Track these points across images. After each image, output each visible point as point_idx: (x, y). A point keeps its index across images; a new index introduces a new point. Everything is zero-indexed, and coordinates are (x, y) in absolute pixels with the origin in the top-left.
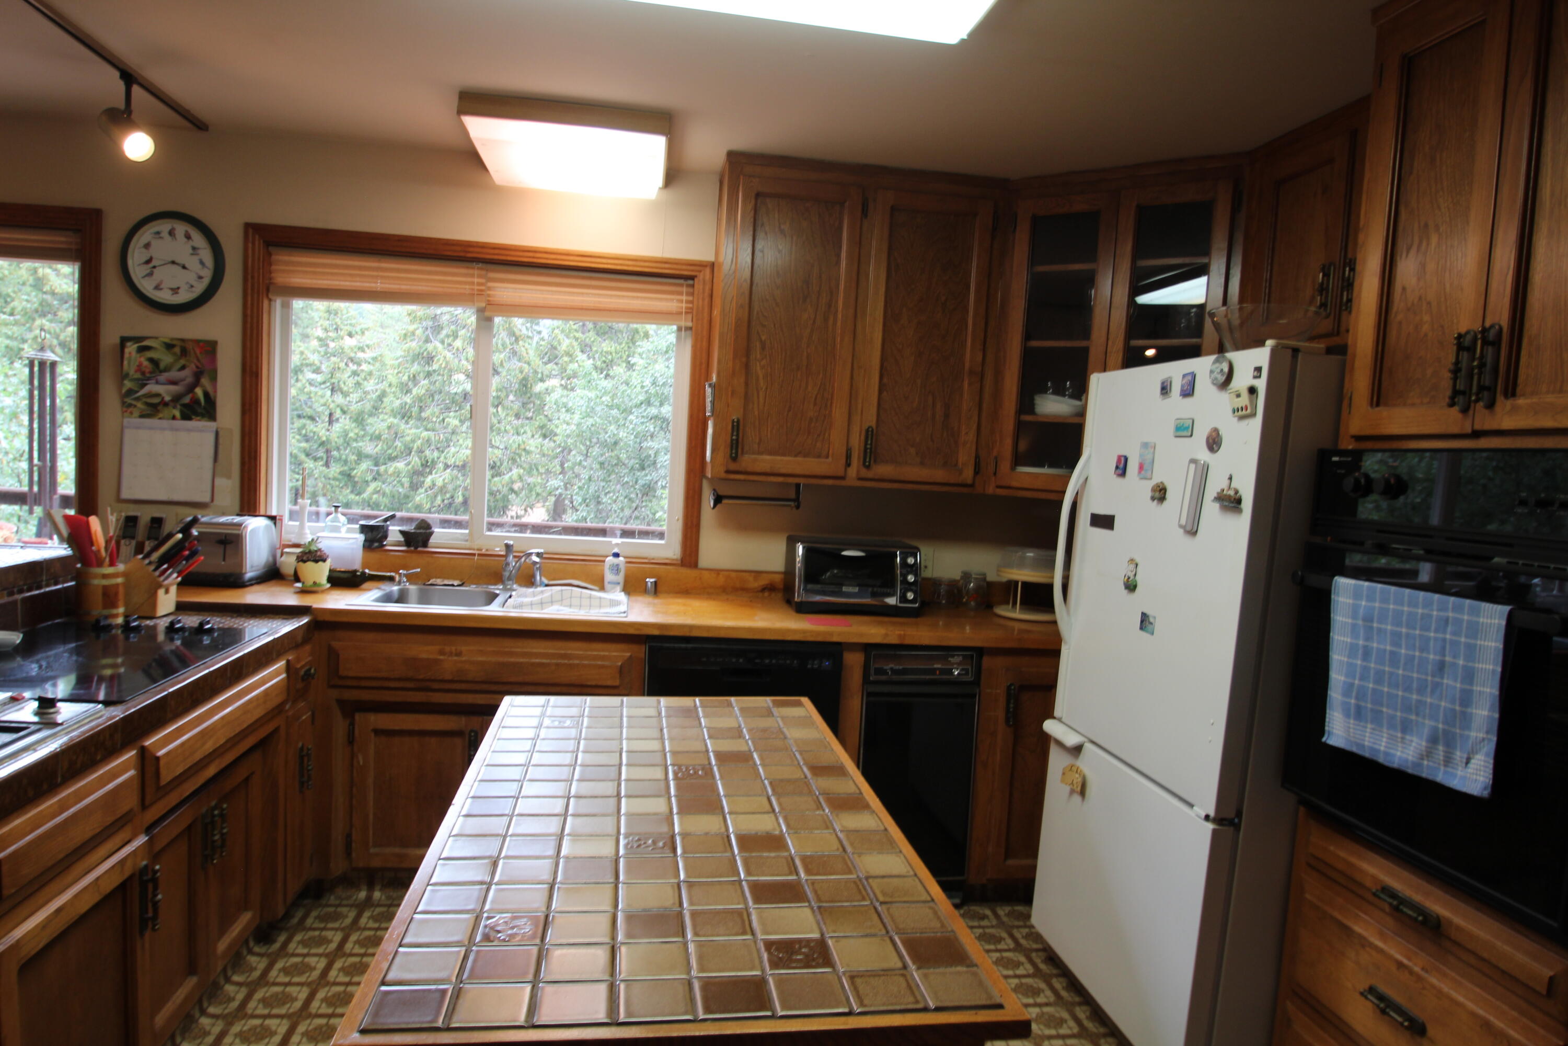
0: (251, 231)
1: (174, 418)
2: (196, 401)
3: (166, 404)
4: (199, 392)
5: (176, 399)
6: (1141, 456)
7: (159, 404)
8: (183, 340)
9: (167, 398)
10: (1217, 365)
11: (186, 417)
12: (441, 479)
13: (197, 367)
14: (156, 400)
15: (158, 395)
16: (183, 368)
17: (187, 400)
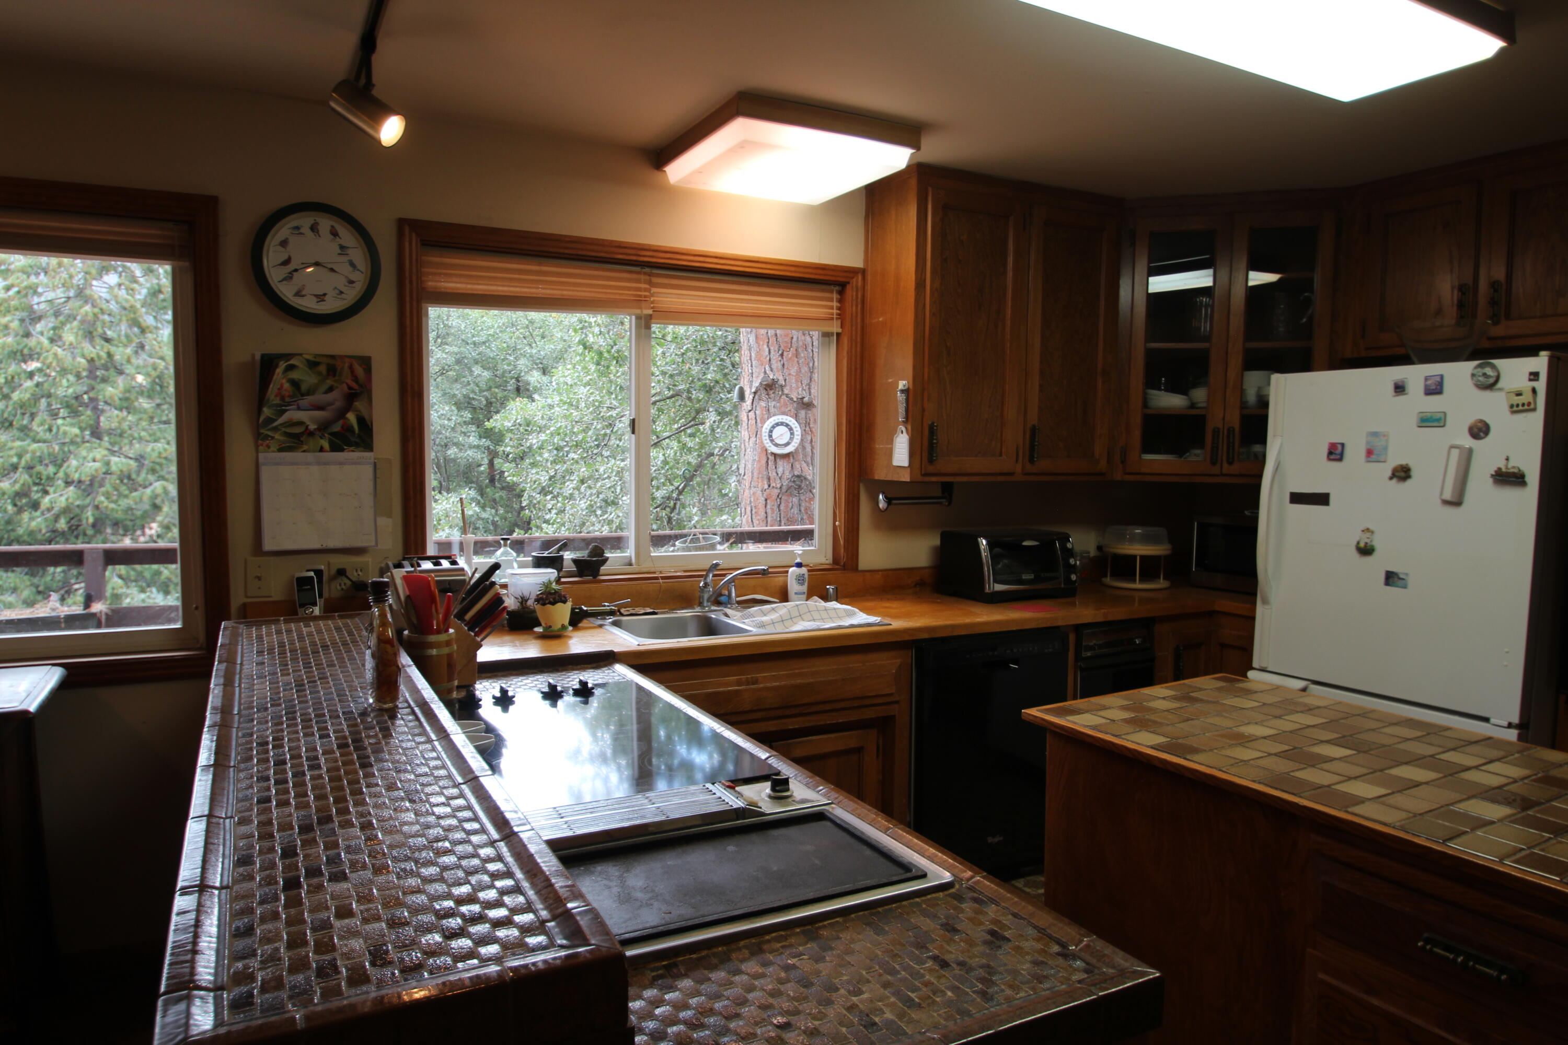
0: (407, 229)
1: (322, 450)
2: (348, 428)
3: (311, 434)
4: (351, 417)
5: (324, 427)
6: (1368, 443)
7: (302, 434)
8: (332, 357)
9: (312, 427)
10: (1479, 370)
11: (335, 448)
12: (63, 499)
13: (350, 388)
14: (297, 430)
15: (300, 423)
16: (330, 389)
17: (337, 428)
